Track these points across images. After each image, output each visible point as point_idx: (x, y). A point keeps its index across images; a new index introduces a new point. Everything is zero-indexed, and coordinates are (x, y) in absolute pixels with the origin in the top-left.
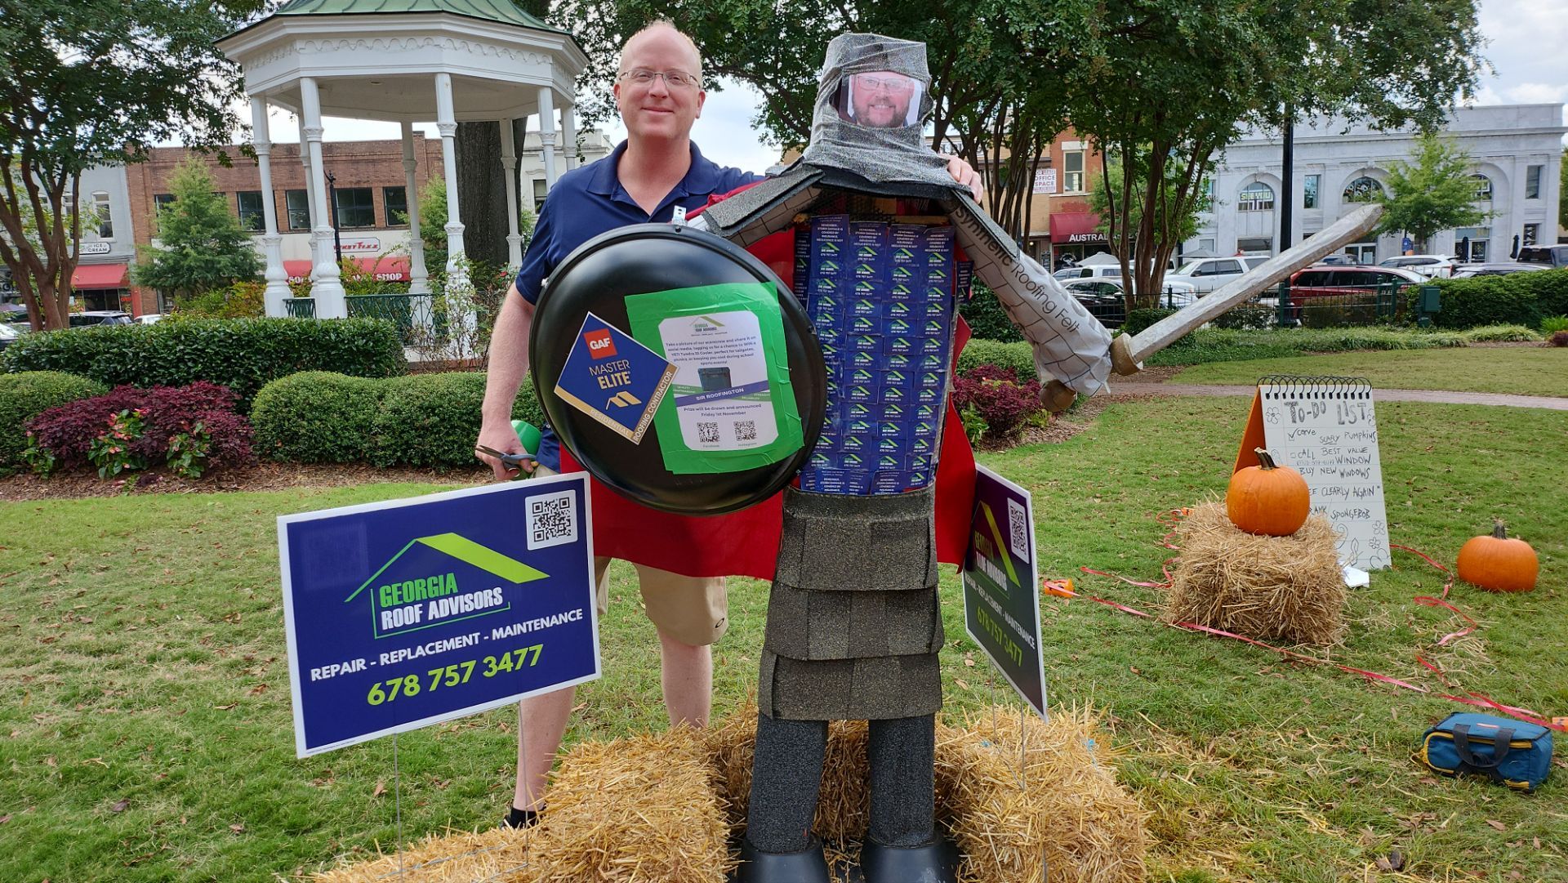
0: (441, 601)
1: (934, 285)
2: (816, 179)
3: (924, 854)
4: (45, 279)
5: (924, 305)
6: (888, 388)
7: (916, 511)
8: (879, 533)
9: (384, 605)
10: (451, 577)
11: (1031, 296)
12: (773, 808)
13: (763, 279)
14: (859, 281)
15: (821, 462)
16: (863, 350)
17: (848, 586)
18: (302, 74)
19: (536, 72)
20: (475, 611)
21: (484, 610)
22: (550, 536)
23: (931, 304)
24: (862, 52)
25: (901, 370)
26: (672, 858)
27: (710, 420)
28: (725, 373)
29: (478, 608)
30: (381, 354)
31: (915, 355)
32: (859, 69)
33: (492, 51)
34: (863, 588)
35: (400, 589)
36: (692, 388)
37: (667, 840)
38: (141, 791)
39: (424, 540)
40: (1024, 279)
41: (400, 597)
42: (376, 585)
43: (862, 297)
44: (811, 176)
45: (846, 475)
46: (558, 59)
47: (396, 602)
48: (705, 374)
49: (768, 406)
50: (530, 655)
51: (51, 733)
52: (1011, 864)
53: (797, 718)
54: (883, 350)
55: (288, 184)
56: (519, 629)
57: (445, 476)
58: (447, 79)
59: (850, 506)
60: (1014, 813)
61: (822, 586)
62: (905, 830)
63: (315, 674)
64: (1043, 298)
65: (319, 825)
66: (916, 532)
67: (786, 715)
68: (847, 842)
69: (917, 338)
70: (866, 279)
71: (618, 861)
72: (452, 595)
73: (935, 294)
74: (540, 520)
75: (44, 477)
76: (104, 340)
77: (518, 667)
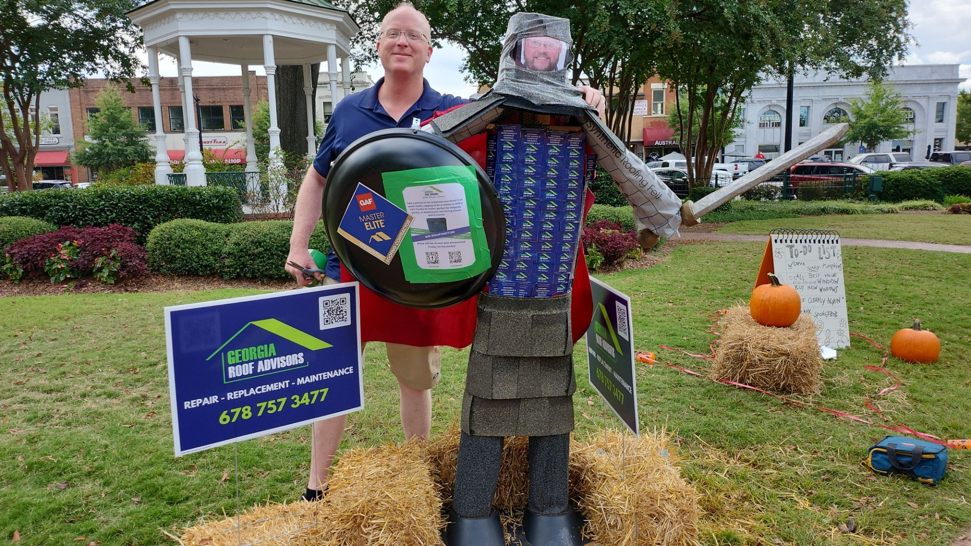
0: (265, 361)
1: (573, 169)
2: (501, 102)
3: (562, 519)
4: (18, 159)
5: (567, 181)
6: (544, 232)
7: (560, 308)
8: (537, 322)
9: (230, 362)
10: (272, 346)
11: (632, 177)
12: (469, 490)
13: (467, 164)
14: (527, 166)
15: (502, 277)
16: (529, 209)
17: (517, 354)
18: (180, 34)
19: (326, 35)
20: (287, 367)
21: (292, 366)
22: (334, 321)
23: (571, 181)
24: (530, 24)
25: (552, 221)
26: (407, 520)
27: (433, 250)
28: (443, 221)
29: (288, 365)
30: (228, 208)
31: (561, 212)
32: (528, 34)
33: (299, 22)
34: (526, 355)
35: (240, 353)
36: (423, 230)
37: (404, 509)
38: (77, 477)
39: (256, 323)
40: (628, 166)
41: (240, 358)
42: (225, 351)
43: (528, 176)
44: (498, 101)
45: (517, 286)
46: (339, 26)
47: (238, 361)
48: (431, 222)
49: (470, 242)
50: (320, 395)
51: (20, 440)
52: (616, 526)
53: (485, 435)
54: (541, 208)
55: (170, 103)
56: (314, 378)
57: (267, 284)
58: (271, 38)
59: (519, 305)
60: (618, 494)
61: (501, 353)
62: (551, 504)
63: (187, 405)
64: (640, 178)
65: (187, 498)
66: (560, 321)
67: (478, 432)
68: (514, 511)
69: (562, 201)
70: (530, 165)
71: (373, 521)
72: (273, 357)
73: (574, 175)
74: (328, 312)
75: (16, 282)
76: (55, 197)
77: (313, 402)
